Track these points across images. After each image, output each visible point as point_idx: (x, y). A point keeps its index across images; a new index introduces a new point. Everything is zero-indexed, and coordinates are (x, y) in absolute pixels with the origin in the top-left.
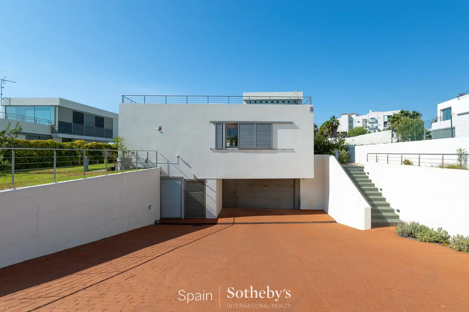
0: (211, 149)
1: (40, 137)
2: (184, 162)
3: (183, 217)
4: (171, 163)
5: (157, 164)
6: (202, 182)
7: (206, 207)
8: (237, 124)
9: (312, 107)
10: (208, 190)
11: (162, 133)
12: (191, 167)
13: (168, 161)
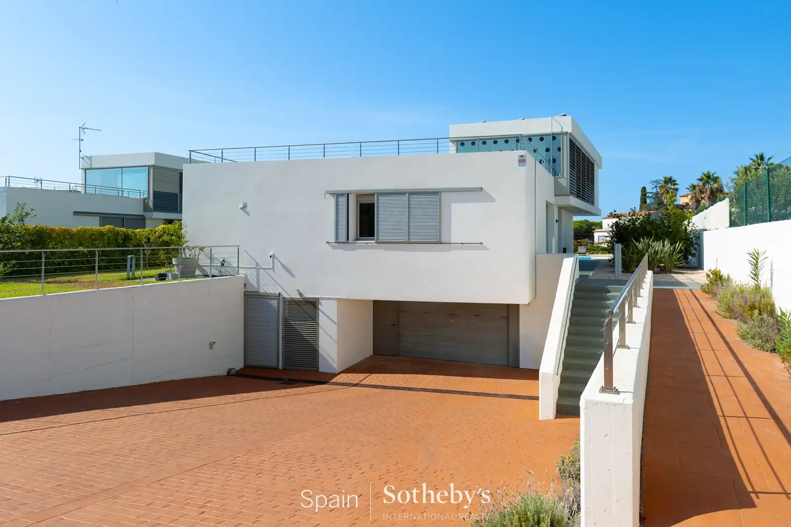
0: (327, 242)
1: (123, 218)
2: (282, 265)
3: (281, 367)
4: (261, 268)
5: (240, 269)
6: (313, 304)
7: (320, 350)
8: (374, 194)
9: (522, 156)
10: (322, 319)
11: (248, 214)
12: (293, 276)
13: (257, 264)
